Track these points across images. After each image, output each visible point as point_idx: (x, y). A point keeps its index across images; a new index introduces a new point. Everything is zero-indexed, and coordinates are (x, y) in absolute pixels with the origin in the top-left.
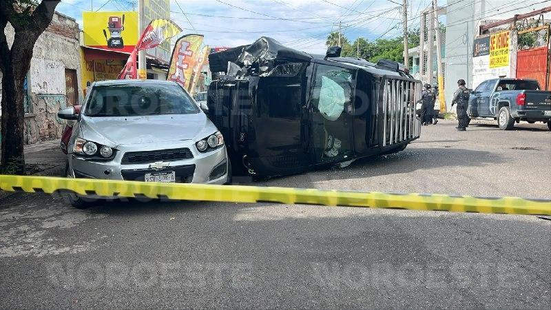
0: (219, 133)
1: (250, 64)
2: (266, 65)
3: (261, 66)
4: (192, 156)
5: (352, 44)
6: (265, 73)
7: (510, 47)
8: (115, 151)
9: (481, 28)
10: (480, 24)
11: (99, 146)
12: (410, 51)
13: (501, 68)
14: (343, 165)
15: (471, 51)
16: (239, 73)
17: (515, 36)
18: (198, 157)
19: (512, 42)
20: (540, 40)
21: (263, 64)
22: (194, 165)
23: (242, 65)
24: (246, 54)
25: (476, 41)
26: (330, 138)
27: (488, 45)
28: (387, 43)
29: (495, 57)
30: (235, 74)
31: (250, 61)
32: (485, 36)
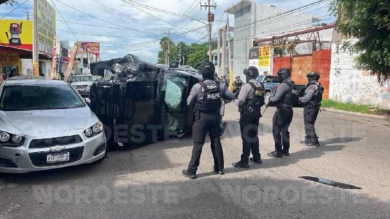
0: (100, 122)
1: (120, 72)
2: (131, 74)
3: (128, 74)
4: (81, 140)
5: (176, 45)
6: (131, 79)
7: (270, 55)
8: (24, 139)
9: (254, 42)
10: (253, 40)
11: (11, 135)
12: (213, 52)
13: (265, 67)
14: (180, 136)
15: (248, 56)
16: (112, 78)
17: (273, 49)
18: (86, 141)
19: (271, 52)
20: (286, 51)
21: (129, 72)
22: (83, 147)
23: (113, 72)
24: (117, 65)
25: (251, 50)
26: (172, 118)
27: (258, 53)
28: (198, 45)
29: (262, 60)
30: (109, 78)
31: (120, 70)
32: (257, 47)
